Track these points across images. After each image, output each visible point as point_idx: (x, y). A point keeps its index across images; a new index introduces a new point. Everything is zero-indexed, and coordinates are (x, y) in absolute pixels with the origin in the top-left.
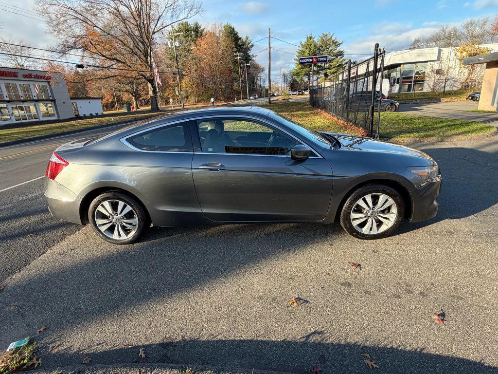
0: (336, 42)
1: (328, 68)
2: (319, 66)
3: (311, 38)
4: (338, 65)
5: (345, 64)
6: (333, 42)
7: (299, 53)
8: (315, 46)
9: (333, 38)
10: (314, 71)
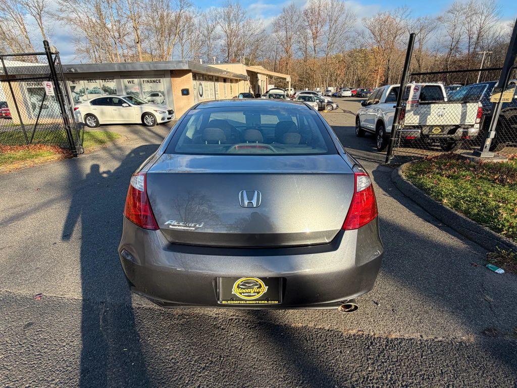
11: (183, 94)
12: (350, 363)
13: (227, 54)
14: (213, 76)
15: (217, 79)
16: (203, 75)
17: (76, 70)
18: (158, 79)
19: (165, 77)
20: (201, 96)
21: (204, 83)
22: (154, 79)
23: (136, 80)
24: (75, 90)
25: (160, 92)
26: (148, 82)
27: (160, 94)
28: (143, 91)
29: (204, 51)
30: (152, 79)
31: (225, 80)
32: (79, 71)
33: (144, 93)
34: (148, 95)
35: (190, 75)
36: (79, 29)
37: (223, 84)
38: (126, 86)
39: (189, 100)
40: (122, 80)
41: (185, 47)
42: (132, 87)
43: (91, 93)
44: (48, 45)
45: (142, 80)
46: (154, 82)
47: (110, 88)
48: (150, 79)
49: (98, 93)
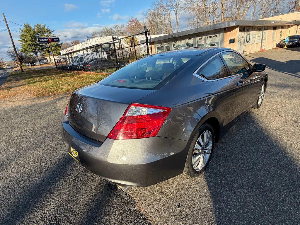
0: (49, 30)
1: (49, 47)
2: (41, 46)
3: (28, 26)
4: (55, 45)
5: (60, 45)
6: (47, 30)
7: (22, 36)
8: (34, 32)
9: (46, 27)
10: (39, 49)
11: (230, 43)
12: (116, 221)
13: (294, 6)
14: (262, 27)
15: (267, 28)
16: (252, 27)
17: (175, 36)
18: (216, 35)
19: (220, 33)
20: (247, 42)
21: (252, 33)
22: (213, 35)
23: (203, 37)
24: (175, 46)
25: (216, 42)
26: (210, 37)
27: (216, 44)
28: (207, 43)
29: (272, 7)
30: (212, 36)
31: (275, 28)
32: (177, 36)
33: (207, 44)
34: (209, 45)
35: (238, 29)
36: (192, 12)
37: (272, 31)
38: (198, 41)
39: (233, 46)
40: (196, 38)
41: (257, 8)
42: (201, 41)
43: (181, 47)
44: (146, 28)
45: (207, 36)
46: (213, 37)
47: (190, 44)
48: (211, 36)
49: (184, 47)
